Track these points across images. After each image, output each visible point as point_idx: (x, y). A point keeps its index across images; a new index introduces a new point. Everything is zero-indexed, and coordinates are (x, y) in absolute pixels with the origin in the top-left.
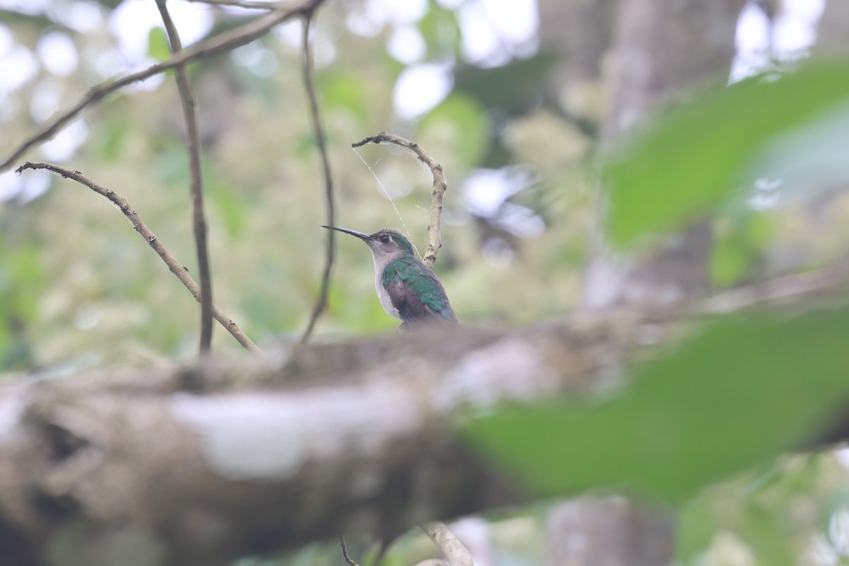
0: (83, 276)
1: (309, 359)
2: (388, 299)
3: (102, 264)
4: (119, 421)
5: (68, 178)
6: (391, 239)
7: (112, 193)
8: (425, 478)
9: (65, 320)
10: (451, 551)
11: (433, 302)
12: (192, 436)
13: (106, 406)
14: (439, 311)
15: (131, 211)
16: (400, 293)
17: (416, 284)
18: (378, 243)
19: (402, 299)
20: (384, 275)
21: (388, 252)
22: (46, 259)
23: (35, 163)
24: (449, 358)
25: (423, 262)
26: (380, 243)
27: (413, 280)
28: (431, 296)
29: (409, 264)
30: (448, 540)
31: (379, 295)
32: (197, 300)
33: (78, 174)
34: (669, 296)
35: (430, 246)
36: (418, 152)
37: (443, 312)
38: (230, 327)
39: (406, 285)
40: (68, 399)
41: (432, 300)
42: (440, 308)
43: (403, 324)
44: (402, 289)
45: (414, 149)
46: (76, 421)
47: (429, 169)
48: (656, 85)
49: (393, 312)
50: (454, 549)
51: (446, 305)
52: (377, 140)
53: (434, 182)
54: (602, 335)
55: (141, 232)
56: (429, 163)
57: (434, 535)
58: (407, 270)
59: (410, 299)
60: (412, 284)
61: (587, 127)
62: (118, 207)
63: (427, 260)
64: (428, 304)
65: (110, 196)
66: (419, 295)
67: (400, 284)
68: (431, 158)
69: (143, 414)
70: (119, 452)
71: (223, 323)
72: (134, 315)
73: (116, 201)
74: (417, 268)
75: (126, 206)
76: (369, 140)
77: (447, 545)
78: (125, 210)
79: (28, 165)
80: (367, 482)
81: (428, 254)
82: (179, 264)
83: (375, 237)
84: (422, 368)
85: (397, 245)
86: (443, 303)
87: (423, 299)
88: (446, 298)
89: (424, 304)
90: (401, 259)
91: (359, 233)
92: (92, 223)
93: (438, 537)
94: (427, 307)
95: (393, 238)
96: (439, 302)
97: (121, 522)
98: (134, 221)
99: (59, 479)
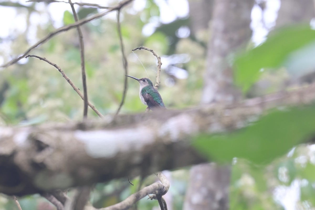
0: (42, 90)
1: (119, 120)
2: (143, 99)
3: (47, 85)
4: (59, 139)
5: (42, 60)
6: (146, 80)
7: (56, 65)
8: (156, 158)
9: (37, 104)
10: (163, 180)
11: (157, 101)
12: (81, 144)
13: (54, 134)
14: (159, 104)
15: (61, 70)
16: (147, 97)
17: (152, 95)
18: (142, 82)
19: (148, 99)
20: (142, 92)
21: (144, 84)
22: (30, 83)
23: (31, 55)
24: (163, 120)
25: (154, 87)
26: (143, 81)
27: (151, 93)
28: (157, 99)
29: (150, 88)
30: (162, 176)
31: (140, 98)
32: (83, 99)
33: (45, 59)
34: (230, 99)
35: (157, 82)
36: (153, 53)
37: (161, 104)
38: (93, 108)
39: (149, 95)
40: (43, 132)
41: (157, 100)
42: (160, 102)
43: (148, 107)
44: (148, 96)
45: (152, 52)
46: (45, 139)
47: (156, 58)
48: (225, 31)
49: (145, 103)
50: (164, 179)
51: (161, 102)
52: (140, 49)
53: (158, 62)
54: (212, 113)
55: (65, 77)
56: (156, 56)
57: (157, 175)
58: (149, 90)
59: (150, 99)
60: (150, 95)
61: (203, 45)
62: (57, 69)
63: (156, 87)
64: (156, 101)
65: (55, 66)
66: (153, 98)
67: (147, 94)
68: (157, 55)
69: (66, 137)
70: (59, 149)
71: (91, 106)
72: (58, 103)
73: (57, 68)
74: (152, 89)
75: (60, 69)
76: (137, 48)
77: (161, 178)
78: (60, 70)
79: (29, 56)
80: (137, 159)
81: (156, 85)
82: (77, 88)
83: (141, 80)
84: (155, 123)
85: (147, 83)
86: (160, 101)
87: (154, 100)
88: (161, 99)
89: (155, 101)
90: (148, 87)
91: (136, 78)
92: (45, 72)
93: (158, 175)
94: (156, 102)
95: (147, 80)
96: (159, 101)
97: (59, 171)
98: (63, 74)
99: (39, 157)
